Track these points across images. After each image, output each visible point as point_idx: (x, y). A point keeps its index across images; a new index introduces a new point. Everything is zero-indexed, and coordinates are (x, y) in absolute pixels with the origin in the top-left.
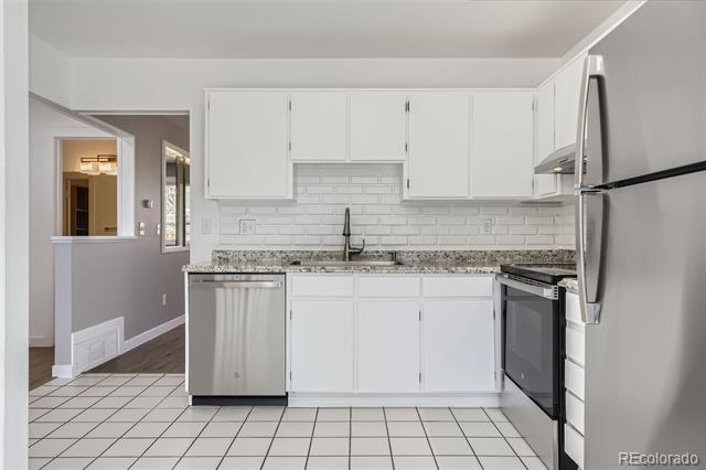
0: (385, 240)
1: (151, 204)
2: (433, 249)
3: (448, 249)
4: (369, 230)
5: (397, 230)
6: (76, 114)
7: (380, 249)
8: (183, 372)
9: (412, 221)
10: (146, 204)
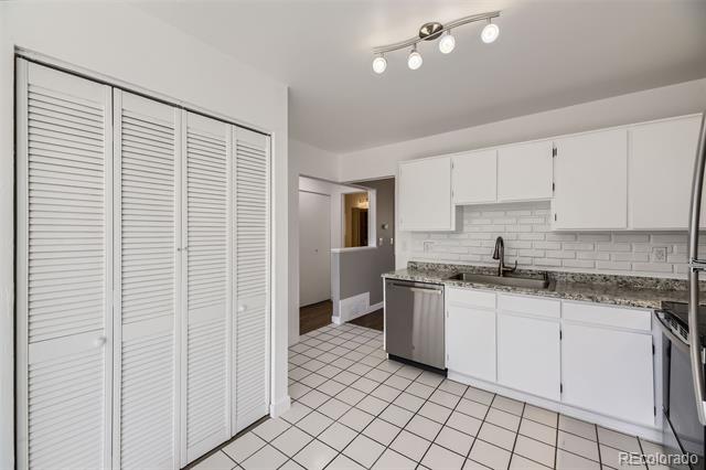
0: (538, 261)
1: (386, 227)
2: (591, 272)
3: (607, 273)
4: (522, 252)
5: (550, 254)
6: (342, 184)
7: (534, 268)
8: (382, 330)
9: (566, 246)
10: (383, 227)
